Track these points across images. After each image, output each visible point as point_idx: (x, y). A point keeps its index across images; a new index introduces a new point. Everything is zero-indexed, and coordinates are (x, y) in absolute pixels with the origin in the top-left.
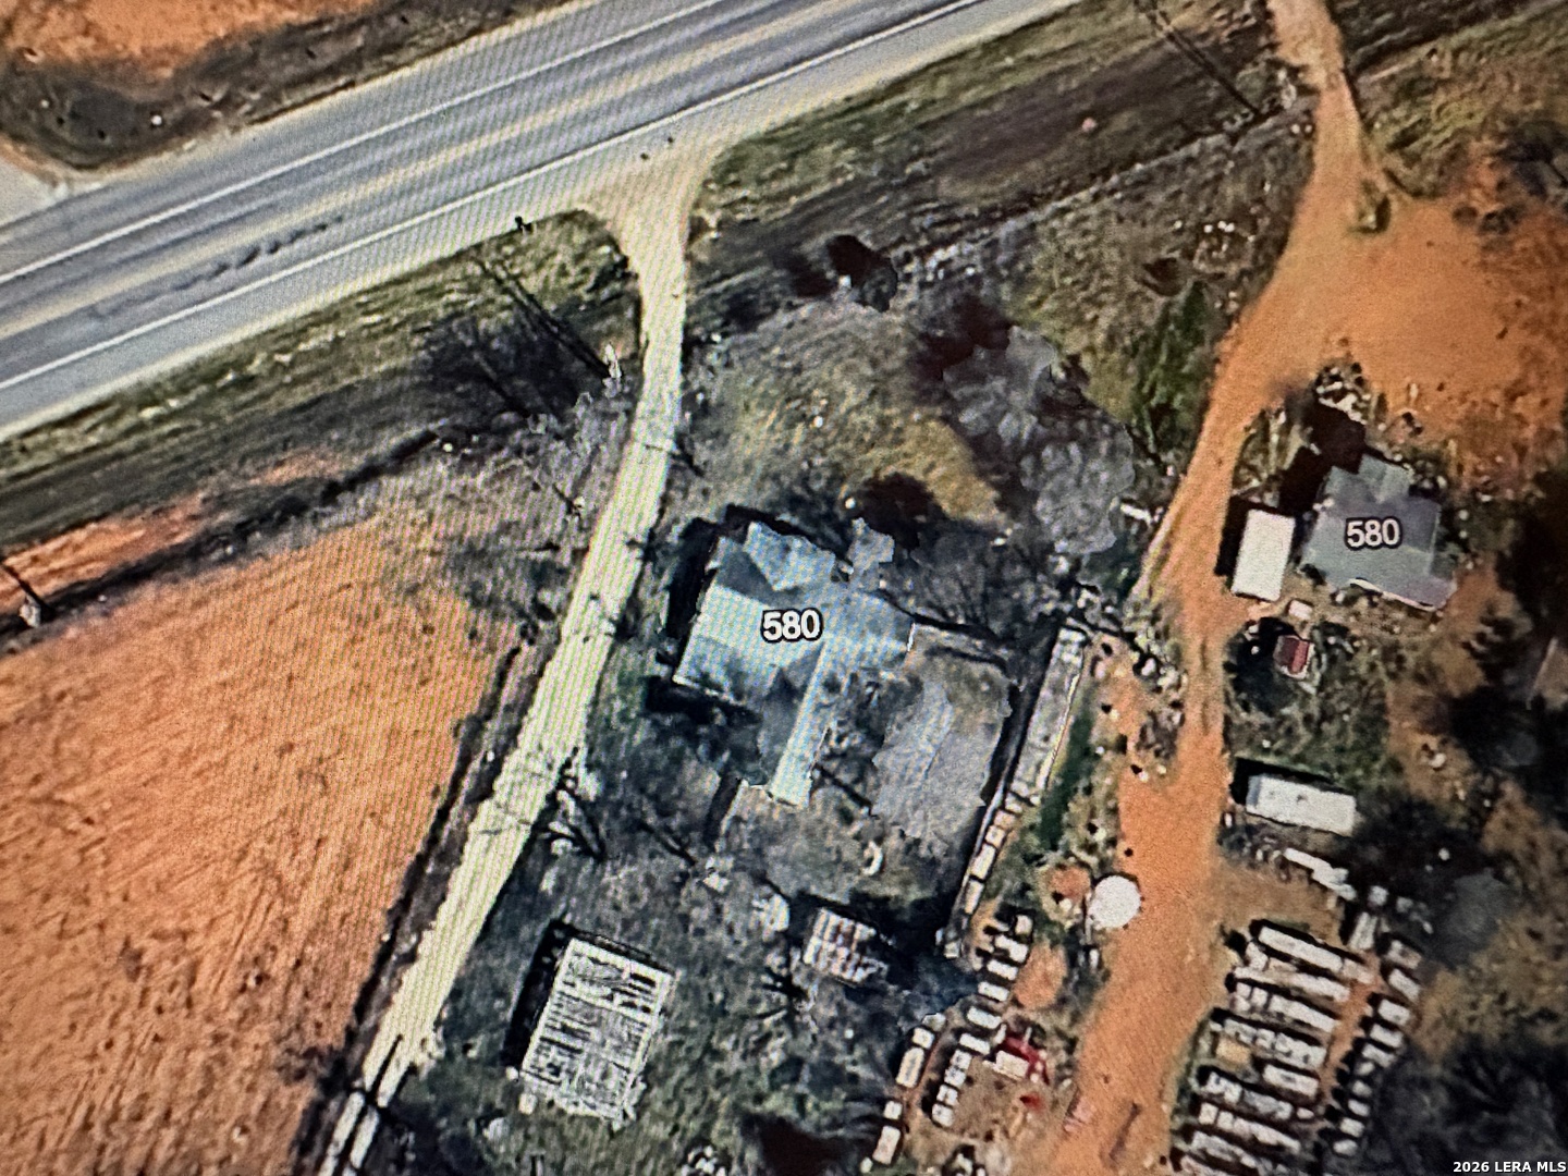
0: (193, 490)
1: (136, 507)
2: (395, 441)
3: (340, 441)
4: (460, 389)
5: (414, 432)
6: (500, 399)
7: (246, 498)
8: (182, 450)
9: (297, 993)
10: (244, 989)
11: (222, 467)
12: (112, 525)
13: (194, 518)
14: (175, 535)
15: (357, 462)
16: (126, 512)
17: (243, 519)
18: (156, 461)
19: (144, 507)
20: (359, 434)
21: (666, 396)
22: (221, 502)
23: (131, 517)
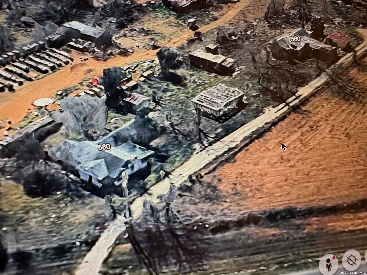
0: (308, 234)
1: (330, 232)
2: (227, 234)
3: (248, 239)
4: (195, 247)
5: (219, 236)
6: (180, 239)
7: (289, 226)
8: (310, 247)
9: (302, 123)
10: (317, 126)
11: (296, 239)
12: (339, 229)
13: (309, 224)
14: (317, 220)
15: (244, 230)
16: (333, 232)
17: (292, 219)
18: (320, 245)
19: (327, 232)
20: (240, 239)
21: (111, 231)
22: (299, 227)
23: (332, 230)
